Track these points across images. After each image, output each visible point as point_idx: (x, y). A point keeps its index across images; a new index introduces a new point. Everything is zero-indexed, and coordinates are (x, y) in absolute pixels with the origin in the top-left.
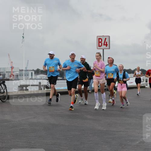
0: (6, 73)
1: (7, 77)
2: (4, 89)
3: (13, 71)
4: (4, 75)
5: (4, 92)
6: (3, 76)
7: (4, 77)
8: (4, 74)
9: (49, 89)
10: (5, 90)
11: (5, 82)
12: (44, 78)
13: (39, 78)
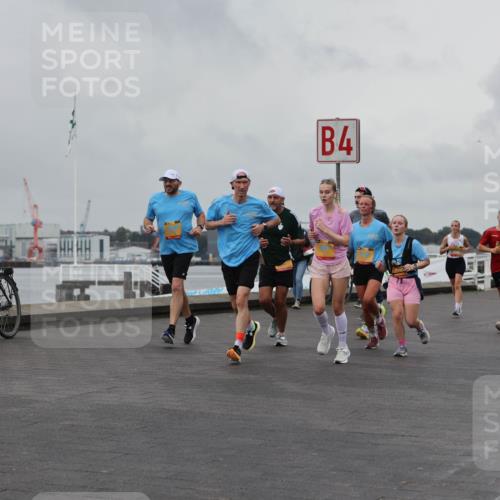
0: (15, 243)
1: (19, 254)
2: (8, 294)
3: (39, 235)
4: (9, 250)
5: (9, 305)
6: (5, 252)
7: (11, 255)
8: (9, 244)
9: (158, 294)
10: (14, 297)
11: (11, 272)
12: (144, 258)
13: (125, 259)
